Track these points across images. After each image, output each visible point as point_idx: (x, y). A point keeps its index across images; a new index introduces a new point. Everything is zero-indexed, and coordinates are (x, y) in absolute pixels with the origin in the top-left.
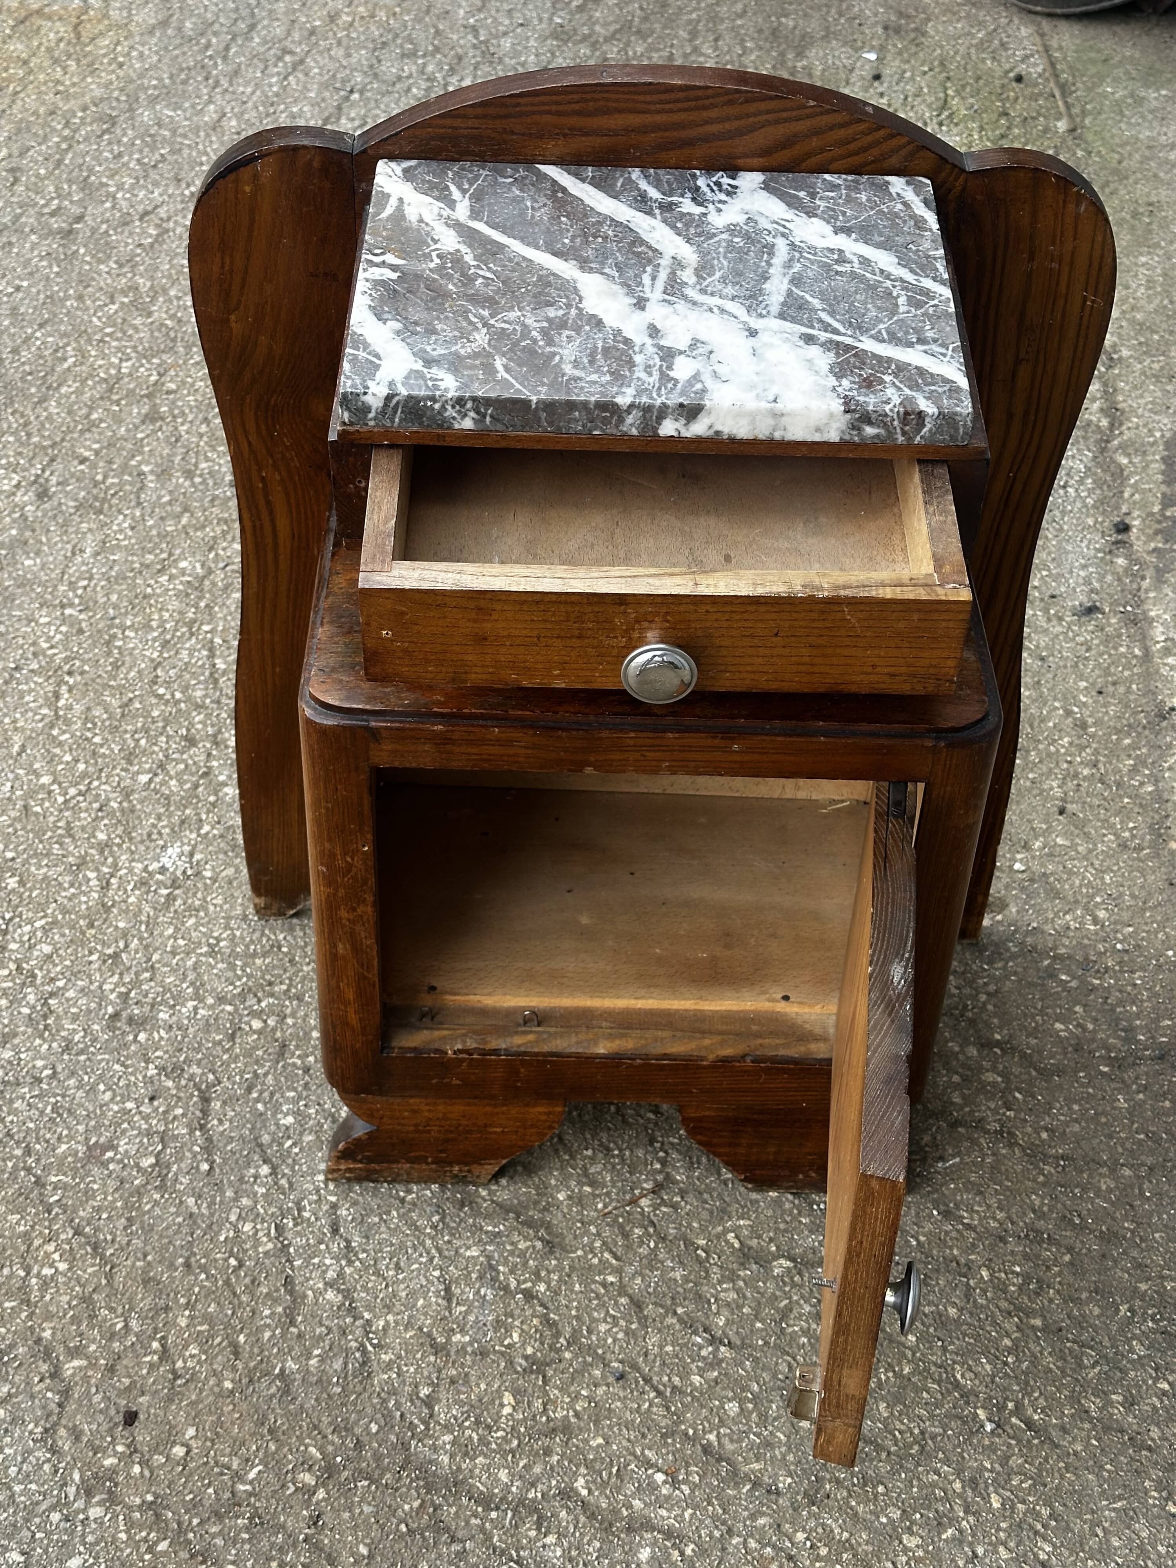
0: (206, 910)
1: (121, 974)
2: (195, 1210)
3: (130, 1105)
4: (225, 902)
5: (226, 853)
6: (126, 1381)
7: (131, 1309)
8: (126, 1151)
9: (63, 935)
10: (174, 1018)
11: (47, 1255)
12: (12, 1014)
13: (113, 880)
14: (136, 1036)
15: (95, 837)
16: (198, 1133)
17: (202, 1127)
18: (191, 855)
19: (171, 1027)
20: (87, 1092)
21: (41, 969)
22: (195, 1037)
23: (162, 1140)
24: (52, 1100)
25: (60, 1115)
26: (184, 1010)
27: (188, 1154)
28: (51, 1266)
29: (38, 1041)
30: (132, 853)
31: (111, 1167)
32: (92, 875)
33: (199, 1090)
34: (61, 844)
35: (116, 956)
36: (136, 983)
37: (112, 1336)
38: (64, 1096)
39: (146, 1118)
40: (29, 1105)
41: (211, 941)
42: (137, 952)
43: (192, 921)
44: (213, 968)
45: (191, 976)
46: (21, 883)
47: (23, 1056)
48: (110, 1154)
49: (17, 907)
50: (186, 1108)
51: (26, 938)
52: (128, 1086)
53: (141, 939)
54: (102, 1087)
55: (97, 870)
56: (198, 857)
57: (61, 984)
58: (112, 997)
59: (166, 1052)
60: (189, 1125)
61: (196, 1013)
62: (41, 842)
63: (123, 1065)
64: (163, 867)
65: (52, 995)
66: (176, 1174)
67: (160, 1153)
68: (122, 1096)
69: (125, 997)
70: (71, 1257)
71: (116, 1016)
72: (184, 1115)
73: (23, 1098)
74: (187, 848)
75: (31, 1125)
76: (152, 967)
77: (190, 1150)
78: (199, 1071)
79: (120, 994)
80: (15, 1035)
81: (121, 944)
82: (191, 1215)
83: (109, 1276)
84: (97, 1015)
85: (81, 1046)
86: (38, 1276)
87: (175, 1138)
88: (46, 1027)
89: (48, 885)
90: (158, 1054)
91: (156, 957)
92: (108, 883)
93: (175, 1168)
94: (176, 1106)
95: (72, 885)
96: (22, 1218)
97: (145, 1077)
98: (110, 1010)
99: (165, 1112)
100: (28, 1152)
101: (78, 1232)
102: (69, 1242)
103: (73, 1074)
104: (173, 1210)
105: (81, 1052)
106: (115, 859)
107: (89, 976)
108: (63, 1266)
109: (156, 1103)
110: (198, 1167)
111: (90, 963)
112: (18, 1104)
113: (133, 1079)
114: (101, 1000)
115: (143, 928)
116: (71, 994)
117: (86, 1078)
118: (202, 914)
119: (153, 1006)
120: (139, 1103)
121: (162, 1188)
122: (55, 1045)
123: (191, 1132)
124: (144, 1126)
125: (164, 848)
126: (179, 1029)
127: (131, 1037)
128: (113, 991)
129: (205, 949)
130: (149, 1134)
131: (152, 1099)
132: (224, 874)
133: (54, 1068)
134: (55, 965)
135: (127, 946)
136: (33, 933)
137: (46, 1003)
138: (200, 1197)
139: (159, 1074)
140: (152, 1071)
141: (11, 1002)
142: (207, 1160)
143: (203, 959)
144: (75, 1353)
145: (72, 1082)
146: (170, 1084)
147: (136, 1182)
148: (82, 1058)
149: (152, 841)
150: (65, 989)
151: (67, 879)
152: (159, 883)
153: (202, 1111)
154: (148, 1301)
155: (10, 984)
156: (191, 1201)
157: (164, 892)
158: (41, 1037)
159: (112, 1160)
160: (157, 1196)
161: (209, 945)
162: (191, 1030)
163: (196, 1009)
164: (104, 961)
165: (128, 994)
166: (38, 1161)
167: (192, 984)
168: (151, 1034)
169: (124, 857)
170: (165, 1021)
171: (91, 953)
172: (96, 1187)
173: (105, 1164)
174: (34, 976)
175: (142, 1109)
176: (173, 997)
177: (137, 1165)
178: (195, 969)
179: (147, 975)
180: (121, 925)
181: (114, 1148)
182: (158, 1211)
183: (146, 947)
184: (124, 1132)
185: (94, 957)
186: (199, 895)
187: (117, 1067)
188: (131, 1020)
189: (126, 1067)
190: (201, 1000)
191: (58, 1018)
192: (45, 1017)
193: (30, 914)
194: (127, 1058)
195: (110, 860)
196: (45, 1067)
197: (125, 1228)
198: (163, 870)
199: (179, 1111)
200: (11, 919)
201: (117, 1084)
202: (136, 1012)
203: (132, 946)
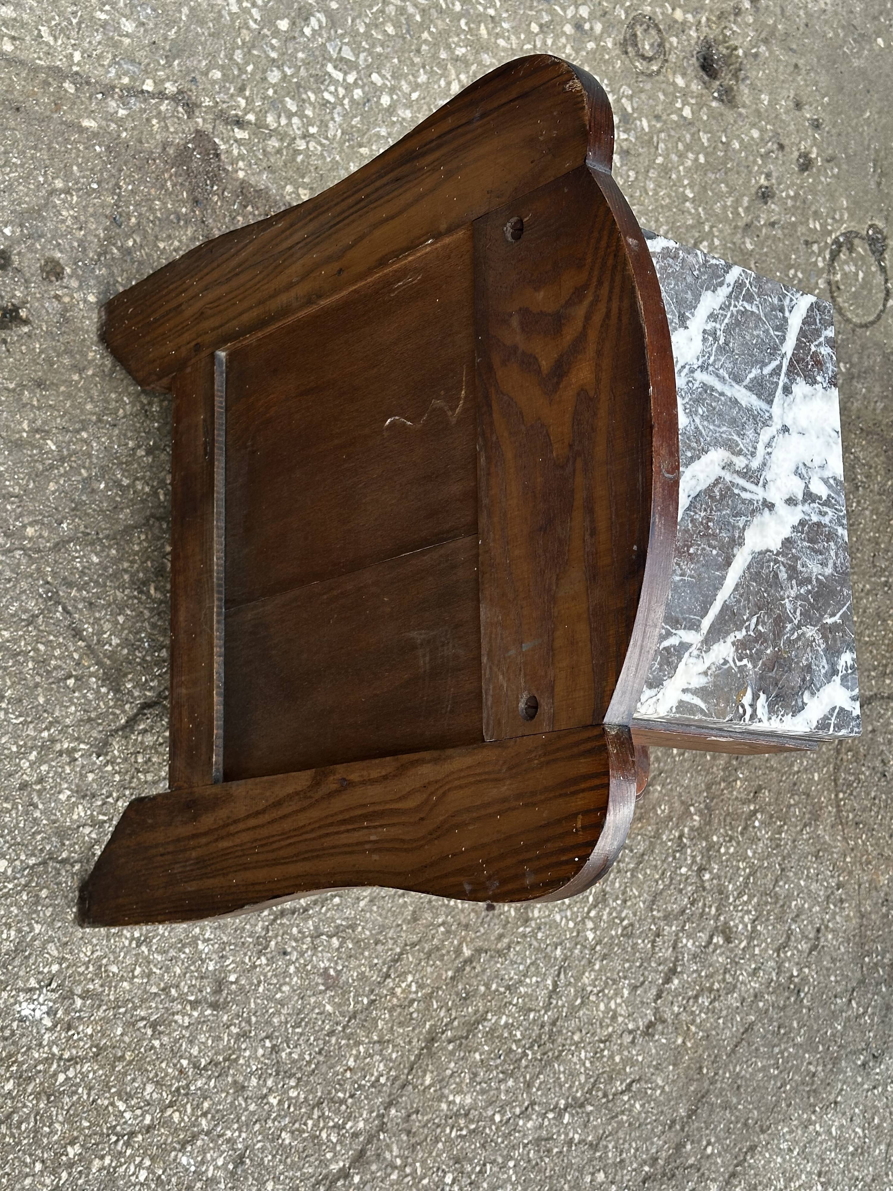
0: (100, 958)
1: (173, 1014)
2: (367, 900)
3: (292, 969)
4: (90, 942)
5: (27, 958)
6: (472, 915)
7: (432, 924)
8: (329, 960)
9: (134, 1080)
10: (214, 956)
11: (403, 991)
12: (217, 1093)
13: (66, 1055)
14: (232, 983)
15: (10, 1092)
16: (311, 912)
17: (306, 910)
18: (31, 990)
19: (222, 957)
20: (283, 1006)
21: (171, 1085)
22: (230, 934)
23: (319, 936)
24: (290, 1031)
25: (302, 1019)
26: (206, 950)
27: (328, 915)
28: (410, 986)
29: (241, 1061)
30: (29, 1048)
31: (340, 968)
32: (61, 1077)
33: (275, 920)
34: (20, 1123)
35: (154, 1025)
36: (182, 998)
37: (448, 932)
38: (287, 1022)
39: (302, 954)
40: (296, 1047)
41: (134, 945)
42: (150, 1007)
43: (114, 969)
44: (163, 936)
45: (172, 953)
46: (72, 1143)
47: (254, 1068)
48: (332, 972)
49: (102, 1135)
50: (292, 926)
51: (139, 1112)
52: (276, 976)
53: (135, 1008)
54: (278, 996)
55: (55, 1075)
56: (33, 983)
57: (185, 1062)
58: (196, 1014)
59: (245, 954)
60: (306, 920)
61: (209, 940)
62: (19, 1143)
63: (259, 984)
64: (48, 1013)
65: (196, 1066)
66: (343, 920)
67: (328, 936)
68: (284, 978)
69: (194, 1004)
70: (402, 976)
71: (214, 1006)
72: (298, 926)
73: (290, 1053)
74: (22, 996)
75: (312, 1038)
76: (163, 990)
77: (325, 914)
78: (260, 924)
79: (193, 1008)
80: (235, 1082)
81: (141, 1024)
82: (371, 901)
83: (413, 945)
84: (213, 1021)
85: (243, 1024)
86: (416, 992)
87: (316, 928)
88: (225, 1060)
89: (76, 1115)
90: (247, 960)
91: (154, 990)
92: (69, 1060)
93: (339, 922)
94: (291, 934)
95: (75, 1092)
96: (380, 1018)
97: (267, 965)
98: (208, 1012)
99: (296, 940)
100: (331, 1033)
101: (388, 976)
102: (394, 980)
103: (268, 1023)
104: (368, 915)
105: (249, 1022)
106: (41, 1062)
107: (176, 1041)
108: (410, 978)
109: (289, 950)
110: (338, 905)
111: (162, 1045)
112: (295, 1056)
113: (270, 974)
114: (199, 1023)
115: (122, 1010)
116: (195, 1051)
117: (271, 1011)
118: (104, 961)
119: (202, 978)
120: (291, 962)
121: (353, 927)
122: (243, 1046)
123: (310, 917)
124: (309, 953)
125: (22, 1020)
126: (224, 949)
127: (234, 986)
128: (190, 1016)
129: (144, 948)
130: (315, 948)
131: (285, 953)
132: (55, 953)
133: (262, 1040)
134: (167, 1075)
135: (143, 1019)
136: (132, 1109)
137: (205, 1068)
138: (358, 898)
139: (264, 954)
140: (264, 960)
141: (205, 1098)
142: (331, 900)
143: (154, 947)
144: (458, 951)
145: (275, 1020)
146: (273, 943)
147: (350, 946)
148: (254, 1019)
149: (13, 1034)
150: (189, 1059)
151: (66, 1099)
152: (67, 1012)
153: (293, 913)
154: (426, 915)
155: (189, 1106)
156: (362, 904)
157: (79, 1002)
158: (236, 1060)
159: (335, 969)
160: (360, 928)
161: (138, 946)
162: (225, 939)
163: (205, 941)
164: (160, 1033)
165: (190, 1002)
166: (337, 1024)
167: (180, 950)
168: (230, 972)
169: (36, 1055)
170: (216, 963)
171: (153, 1047)
172: (355, 974)
173: (339, 973)
174: (178, 1089)
175: (294, 959)
176: (194, 963)
177: (338, 950)
178: (166, 952)
179: (173, 991)
180: (119, 1031)
181: (326, 969)
182: (370, 925)
183: (142, 1001)
184: (314, 967)
185: (157, 1043)
186: (81, 970)
187: (261, 989)
188: (218, 991)
189: (259, 982)
190: (196, 938)
191: (216, 1054)
192: (217, 1064)
193: (112, 1118)
194: (251, 984)
195: (40, 1067)
196: (263, 1046)
197: (383, 944)
198: (51, 1012)
199: (295, 930)
200: (116, 1134)
201: (275, 985)
202: (209, 990)
203: (143, 1014)
